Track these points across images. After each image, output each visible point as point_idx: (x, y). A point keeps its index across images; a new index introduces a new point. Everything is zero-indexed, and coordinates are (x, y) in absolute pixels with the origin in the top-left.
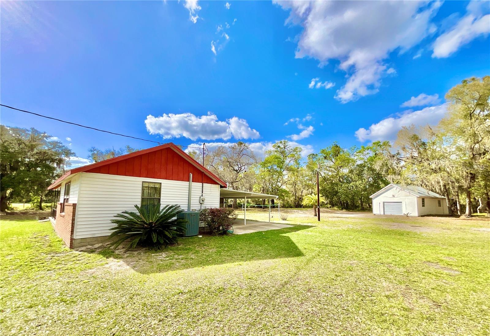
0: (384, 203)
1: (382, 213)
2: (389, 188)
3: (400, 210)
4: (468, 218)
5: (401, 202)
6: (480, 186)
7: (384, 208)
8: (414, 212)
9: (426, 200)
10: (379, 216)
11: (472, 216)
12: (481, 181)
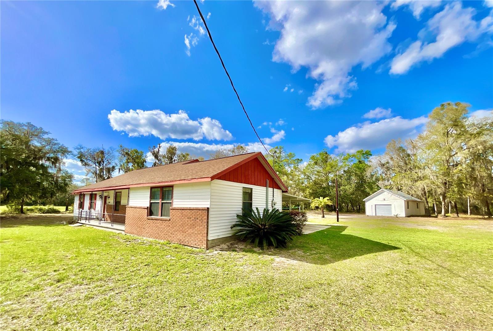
0: (375, 205)
1: (374, 214)
2: (380, 192)
3: (390, 211)
4: (444, 218)
5: (391, 205)
6: (454, 191)
7: (376, 210)
8: (402, 213)
9: (410, 203)
10: (372, 217)
11: (447, 216)
12: (455, 187)
